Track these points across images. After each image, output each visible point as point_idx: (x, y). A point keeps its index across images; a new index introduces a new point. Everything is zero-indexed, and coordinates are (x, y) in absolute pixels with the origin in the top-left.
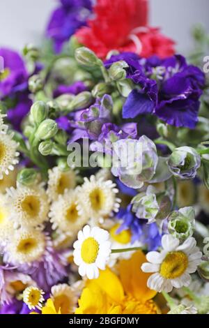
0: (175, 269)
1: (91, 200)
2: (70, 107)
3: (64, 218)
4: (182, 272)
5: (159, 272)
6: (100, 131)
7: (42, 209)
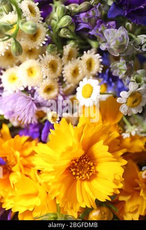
0: (135, 102)
1: (87, 65)
2: (77, 10)
3: (71, 75)
4: (139, 104)
5: (126, 103)
6: (96, 24)
7: (59, 68)
